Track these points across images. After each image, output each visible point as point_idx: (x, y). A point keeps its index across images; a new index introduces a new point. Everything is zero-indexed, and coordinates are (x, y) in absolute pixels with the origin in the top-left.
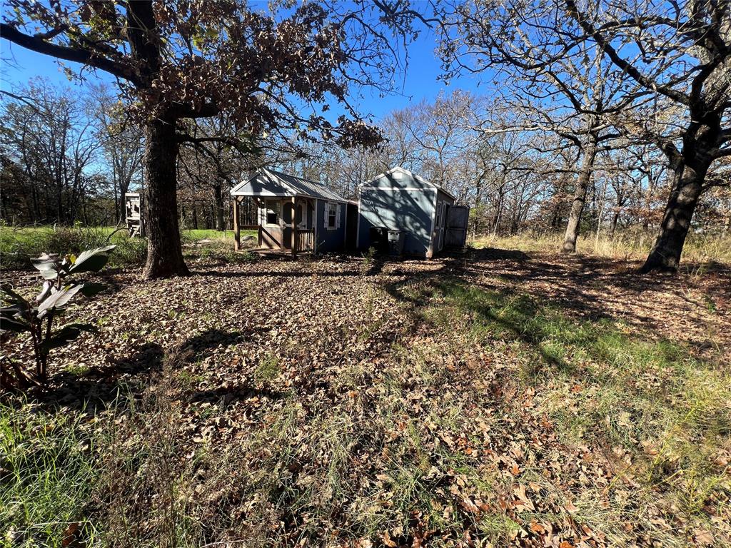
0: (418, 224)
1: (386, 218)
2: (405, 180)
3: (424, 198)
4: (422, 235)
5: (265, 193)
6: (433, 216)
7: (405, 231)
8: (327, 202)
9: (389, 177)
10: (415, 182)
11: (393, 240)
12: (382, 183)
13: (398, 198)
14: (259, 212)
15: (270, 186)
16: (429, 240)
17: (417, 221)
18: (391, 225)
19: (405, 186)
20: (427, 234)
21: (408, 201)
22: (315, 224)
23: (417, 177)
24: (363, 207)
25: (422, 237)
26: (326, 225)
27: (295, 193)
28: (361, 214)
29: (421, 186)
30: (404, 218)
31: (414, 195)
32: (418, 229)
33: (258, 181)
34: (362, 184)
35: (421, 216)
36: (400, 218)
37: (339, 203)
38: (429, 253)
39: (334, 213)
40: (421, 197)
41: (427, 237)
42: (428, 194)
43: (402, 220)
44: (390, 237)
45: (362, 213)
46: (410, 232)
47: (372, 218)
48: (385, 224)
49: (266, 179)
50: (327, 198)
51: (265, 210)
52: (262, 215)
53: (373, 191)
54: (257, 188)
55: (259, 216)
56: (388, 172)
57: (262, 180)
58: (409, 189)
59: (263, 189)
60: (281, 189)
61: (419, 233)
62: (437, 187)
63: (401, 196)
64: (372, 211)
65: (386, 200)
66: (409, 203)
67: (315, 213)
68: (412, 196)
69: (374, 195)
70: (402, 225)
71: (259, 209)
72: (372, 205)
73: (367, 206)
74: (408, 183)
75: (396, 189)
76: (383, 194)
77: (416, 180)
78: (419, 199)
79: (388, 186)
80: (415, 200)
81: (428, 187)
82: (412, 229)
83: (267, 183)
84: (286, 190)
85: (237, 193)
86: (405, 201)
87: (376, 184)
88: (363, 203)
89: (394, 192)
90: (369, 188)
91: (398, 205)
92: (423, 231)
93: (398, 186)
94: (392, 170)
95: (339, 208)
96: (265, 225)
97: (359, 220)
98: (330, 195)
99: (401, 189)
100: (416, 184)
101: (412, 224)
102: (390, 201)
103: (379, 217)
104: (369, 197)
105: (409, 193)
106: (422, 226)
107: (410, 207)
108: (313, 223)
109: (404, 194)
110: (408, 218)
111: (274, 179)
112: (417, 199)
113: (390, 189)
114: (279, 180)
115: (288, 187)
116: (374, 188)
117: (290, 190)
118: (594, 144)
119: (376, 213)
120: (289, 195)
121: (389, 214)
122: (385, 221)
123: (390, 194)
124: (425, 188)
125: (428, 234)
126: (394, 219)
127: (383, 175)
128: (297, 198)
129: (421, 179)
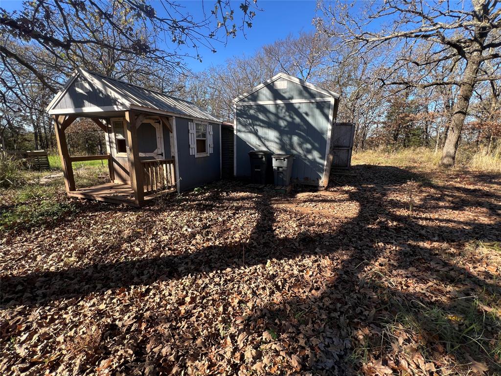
0: (309, 146)
1: (268, 140)
2: (291, 90)
3: (317, 112)
4: (315, 159)
5: (90, 108)
6: (329, 134)
7: (293, 155)
8: (192, 121)
9: (271, 87)
10: (305, 91)
11: (278, 168)
12: (261, 96)
13: (283, 113)
14: (107, 139)
15: (94, 97)
16: (323, 165)
17: (308, 141)
18: (275, 148)
19: (292, 98)
20: (320, 158)
21: (295, 117)
22: (175, 151)
23: (307, 84)
24: (240, 127)
25: (314, 162)
26: (193, 150)
27: (127, 103)
28: (237, 136)
29: (312, 95)
30: (291, 139)
31: (304, 109)
32: (309, 151)
33: (78, 90)
34: (236, 99)
35: (313, 135)
36: (286, 139)
37: (210, 123)
38: (324, 181)
39: (204, 135)
40: (312, 111)
41: (321, 161)
42: (321, 106)
43: (288, 142)
44: (275, 164)
45: (239, 134)
46: (299, 155)
47: (252, 140)
48: (267, 147)
49: (87, 86)
50: (190, 116)
51: (112, 135)
52: (111, 142)
53: (250, 107)
54: (78, 101)
55: (108, 143)
56: (269, 81)
57: (83, 87)
58: (296, 101)
59: (86, 103)
60: (108, 101)
61: (310, 157)
62: (334, 96)
63: (286, 111)
64: (251, 132)
65: (268, 118)
66: (297, 120)
67: (174, 135)
68: (301, 111)
69: (252, 112)
70: (288, 147)
71: (106, 134)
72: (250, 124)
73: (245, 126)
74: (295, 93)
75: (279, 102)
76: (263, 109)
77: (306, 89)
78: (310, 113)
79: (270, 100)
80: (304, 115)
81: (322, 96)
82: (301, 152)
83: (88, 92)
84: (114, 101)
85: (57, 111)
86: (291, 117)
87: (254, 97)
88: (239, 122)
89: (277, 106)
90: (245, 104)
91: (282, 123)
92: (316, 155)
93: (282, 98)
94: (274, 78)
95: (210, 129)
96: (116, 155)
97: (235, 143)
98: (196, 113)
99: (286, 102)
100: (306, 95)
101: (300, 145)
102: (272, 118)
103: (260, 138)
104: (246, 114)
105: (297, 106)
106: (314, 148)
107: (298, 125)
108: (172, 150)
109: (290, 107)
110: (295, 139)
111: (97, 84)
112: (307, 114)
113: (271, 102)
114: (104, 85)
115: (117, 96)
116: (252, 103)
117: (122, 100)
118: (479, 53)
119: (256, 133)
120: (121, 108)
121: (272, 134)
122: (267, 143)
123: (272, 109)
124: (318, 99)
125: (323, 158)
126: (277, 141)
127: (262, 85)
128: (133, 112)
129: (312, 87)
